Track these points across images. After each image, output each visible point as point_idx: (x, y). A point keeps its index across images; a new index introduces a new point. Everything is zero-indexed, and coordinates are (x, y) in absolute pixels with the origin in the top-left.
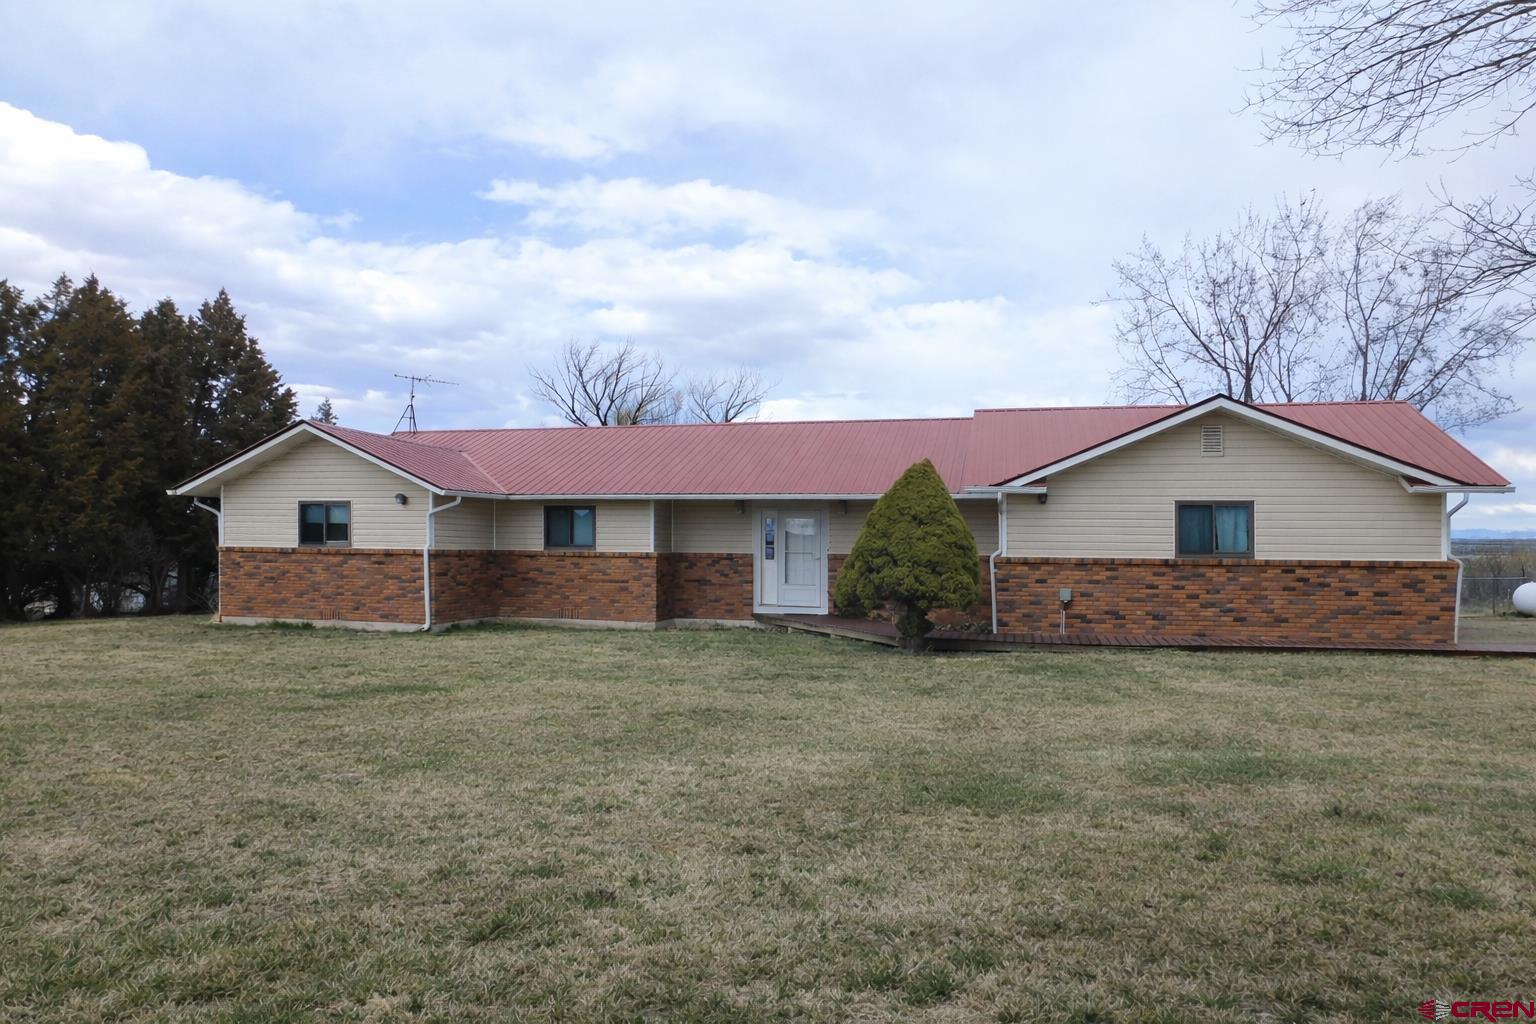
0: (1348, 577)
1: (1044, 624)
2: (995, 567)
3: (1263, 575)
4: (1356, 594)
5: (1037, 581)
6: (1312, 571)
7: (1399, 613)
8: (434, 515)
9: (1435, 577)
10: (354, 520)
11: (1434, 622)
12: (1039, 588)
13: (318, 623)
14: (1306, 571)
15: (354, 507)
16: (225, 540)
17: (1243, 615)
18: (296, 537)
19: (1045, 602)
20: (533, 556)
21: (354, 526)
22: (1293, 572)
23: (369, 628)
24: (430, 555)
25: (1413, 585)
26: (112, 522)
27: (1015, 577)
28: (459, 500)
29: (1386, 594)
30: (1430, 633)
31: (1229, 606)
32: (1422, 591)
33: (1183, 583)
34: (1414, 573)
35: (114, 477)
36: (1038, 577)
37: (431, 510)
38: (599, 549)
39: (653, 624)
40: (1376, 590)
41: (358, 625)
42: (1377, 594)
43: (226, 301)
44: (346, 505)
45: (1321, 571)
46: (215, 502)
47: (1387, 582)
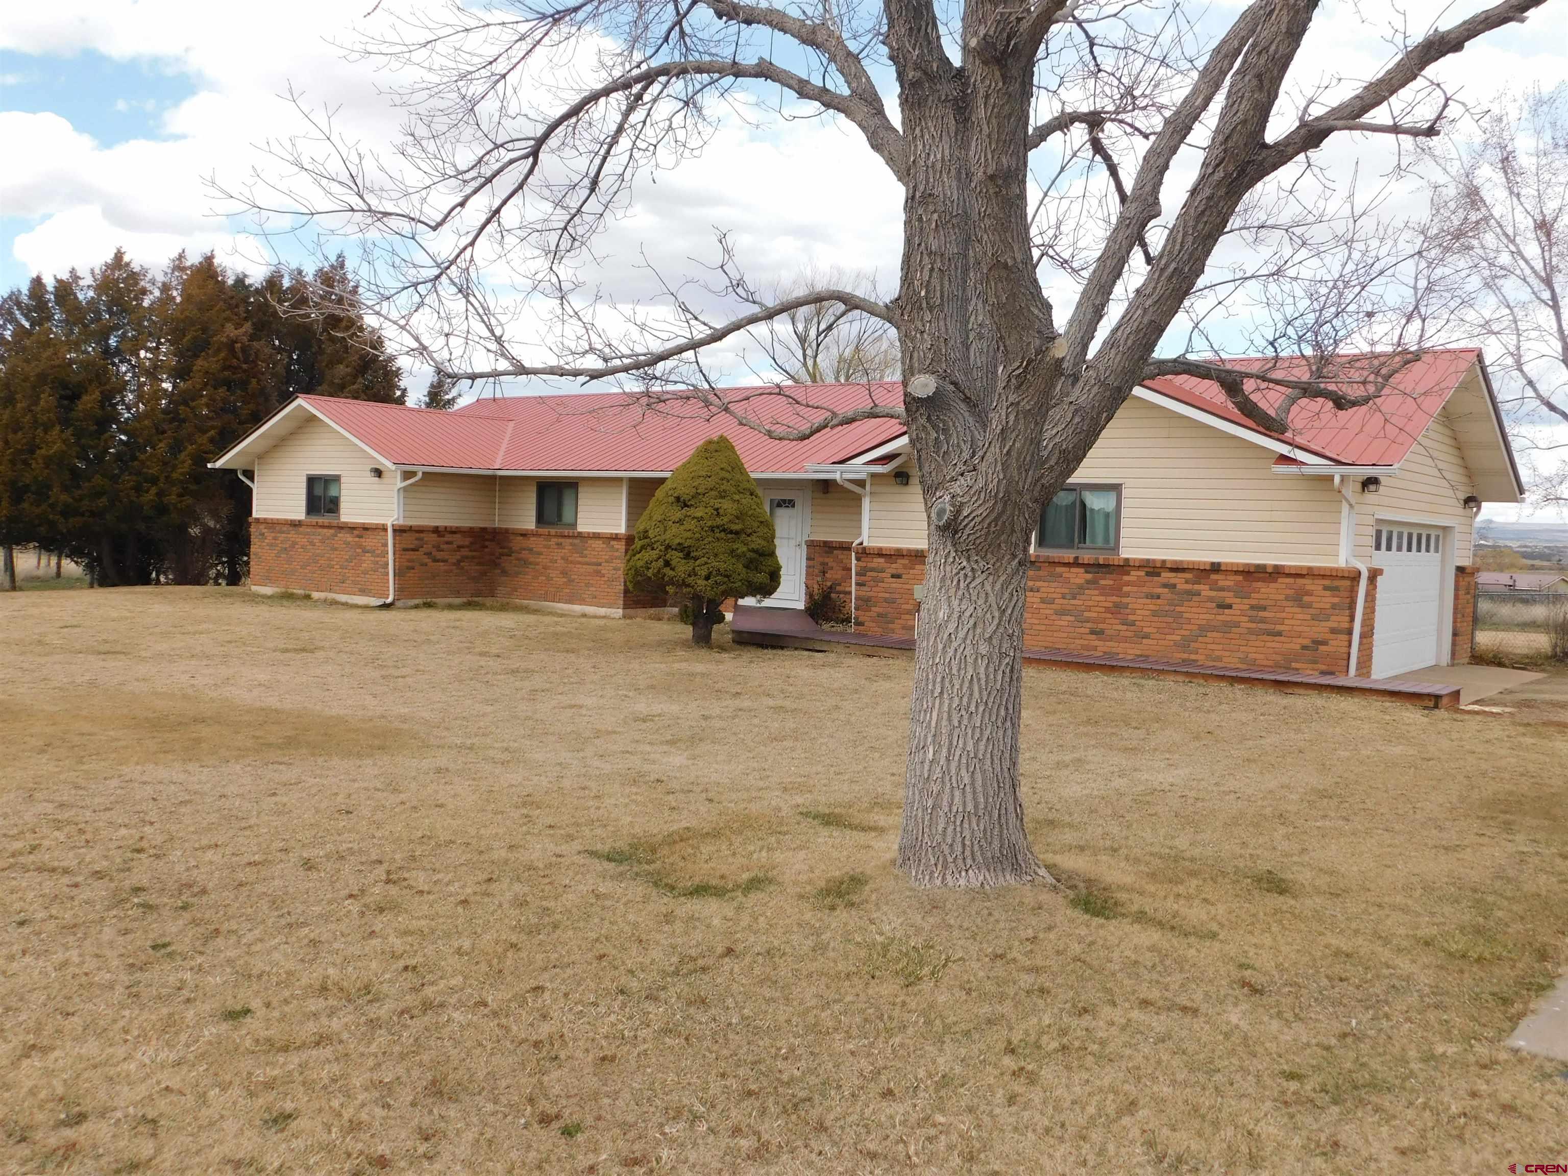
0: (1221, 583)
1: (896, 626)
2: (858, 559)
3: (1126, 578)
4: (1230, 607)
5: (893, 576)
6: (1180, 575)
7: (1279, 634)
8: (405, 489)
9: (1326, 588)
10: (343, 492)
11: (1322, 648)
12: (895, 584)
13: (316, 595)
14: (1173, 575)
15: (343, 480)
16: (258, 512)
17: (1101, 626)
18: (303, 509)
19: (898, 601)
20: (524, 534)
21: (342, 499)
22: (1159, 575)
23: (350, 601)
24: (395, 531)
25: (1298, 598)
26: (180, 495)
27: (872, 570)
28: (420, 475)
29: (1264, 608)
30: (1315, 662)
31: (1086, 614)
32: (1309, 606)
33: (1038, 584)
34: (1300, 581)
35: (186, 452)
36: (894, 572)
37: (400, 484)
38: (580, 528)
39: (620, 611)
40: (1254, 602)
41: (343, 598)
42: (1253, 607)
43: (342, 266)
44: (336, 479)
45: (1188, 576)
46: (250, 474)
47: (1268, 591)
